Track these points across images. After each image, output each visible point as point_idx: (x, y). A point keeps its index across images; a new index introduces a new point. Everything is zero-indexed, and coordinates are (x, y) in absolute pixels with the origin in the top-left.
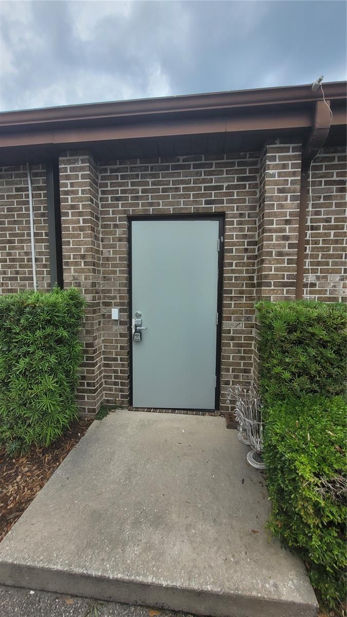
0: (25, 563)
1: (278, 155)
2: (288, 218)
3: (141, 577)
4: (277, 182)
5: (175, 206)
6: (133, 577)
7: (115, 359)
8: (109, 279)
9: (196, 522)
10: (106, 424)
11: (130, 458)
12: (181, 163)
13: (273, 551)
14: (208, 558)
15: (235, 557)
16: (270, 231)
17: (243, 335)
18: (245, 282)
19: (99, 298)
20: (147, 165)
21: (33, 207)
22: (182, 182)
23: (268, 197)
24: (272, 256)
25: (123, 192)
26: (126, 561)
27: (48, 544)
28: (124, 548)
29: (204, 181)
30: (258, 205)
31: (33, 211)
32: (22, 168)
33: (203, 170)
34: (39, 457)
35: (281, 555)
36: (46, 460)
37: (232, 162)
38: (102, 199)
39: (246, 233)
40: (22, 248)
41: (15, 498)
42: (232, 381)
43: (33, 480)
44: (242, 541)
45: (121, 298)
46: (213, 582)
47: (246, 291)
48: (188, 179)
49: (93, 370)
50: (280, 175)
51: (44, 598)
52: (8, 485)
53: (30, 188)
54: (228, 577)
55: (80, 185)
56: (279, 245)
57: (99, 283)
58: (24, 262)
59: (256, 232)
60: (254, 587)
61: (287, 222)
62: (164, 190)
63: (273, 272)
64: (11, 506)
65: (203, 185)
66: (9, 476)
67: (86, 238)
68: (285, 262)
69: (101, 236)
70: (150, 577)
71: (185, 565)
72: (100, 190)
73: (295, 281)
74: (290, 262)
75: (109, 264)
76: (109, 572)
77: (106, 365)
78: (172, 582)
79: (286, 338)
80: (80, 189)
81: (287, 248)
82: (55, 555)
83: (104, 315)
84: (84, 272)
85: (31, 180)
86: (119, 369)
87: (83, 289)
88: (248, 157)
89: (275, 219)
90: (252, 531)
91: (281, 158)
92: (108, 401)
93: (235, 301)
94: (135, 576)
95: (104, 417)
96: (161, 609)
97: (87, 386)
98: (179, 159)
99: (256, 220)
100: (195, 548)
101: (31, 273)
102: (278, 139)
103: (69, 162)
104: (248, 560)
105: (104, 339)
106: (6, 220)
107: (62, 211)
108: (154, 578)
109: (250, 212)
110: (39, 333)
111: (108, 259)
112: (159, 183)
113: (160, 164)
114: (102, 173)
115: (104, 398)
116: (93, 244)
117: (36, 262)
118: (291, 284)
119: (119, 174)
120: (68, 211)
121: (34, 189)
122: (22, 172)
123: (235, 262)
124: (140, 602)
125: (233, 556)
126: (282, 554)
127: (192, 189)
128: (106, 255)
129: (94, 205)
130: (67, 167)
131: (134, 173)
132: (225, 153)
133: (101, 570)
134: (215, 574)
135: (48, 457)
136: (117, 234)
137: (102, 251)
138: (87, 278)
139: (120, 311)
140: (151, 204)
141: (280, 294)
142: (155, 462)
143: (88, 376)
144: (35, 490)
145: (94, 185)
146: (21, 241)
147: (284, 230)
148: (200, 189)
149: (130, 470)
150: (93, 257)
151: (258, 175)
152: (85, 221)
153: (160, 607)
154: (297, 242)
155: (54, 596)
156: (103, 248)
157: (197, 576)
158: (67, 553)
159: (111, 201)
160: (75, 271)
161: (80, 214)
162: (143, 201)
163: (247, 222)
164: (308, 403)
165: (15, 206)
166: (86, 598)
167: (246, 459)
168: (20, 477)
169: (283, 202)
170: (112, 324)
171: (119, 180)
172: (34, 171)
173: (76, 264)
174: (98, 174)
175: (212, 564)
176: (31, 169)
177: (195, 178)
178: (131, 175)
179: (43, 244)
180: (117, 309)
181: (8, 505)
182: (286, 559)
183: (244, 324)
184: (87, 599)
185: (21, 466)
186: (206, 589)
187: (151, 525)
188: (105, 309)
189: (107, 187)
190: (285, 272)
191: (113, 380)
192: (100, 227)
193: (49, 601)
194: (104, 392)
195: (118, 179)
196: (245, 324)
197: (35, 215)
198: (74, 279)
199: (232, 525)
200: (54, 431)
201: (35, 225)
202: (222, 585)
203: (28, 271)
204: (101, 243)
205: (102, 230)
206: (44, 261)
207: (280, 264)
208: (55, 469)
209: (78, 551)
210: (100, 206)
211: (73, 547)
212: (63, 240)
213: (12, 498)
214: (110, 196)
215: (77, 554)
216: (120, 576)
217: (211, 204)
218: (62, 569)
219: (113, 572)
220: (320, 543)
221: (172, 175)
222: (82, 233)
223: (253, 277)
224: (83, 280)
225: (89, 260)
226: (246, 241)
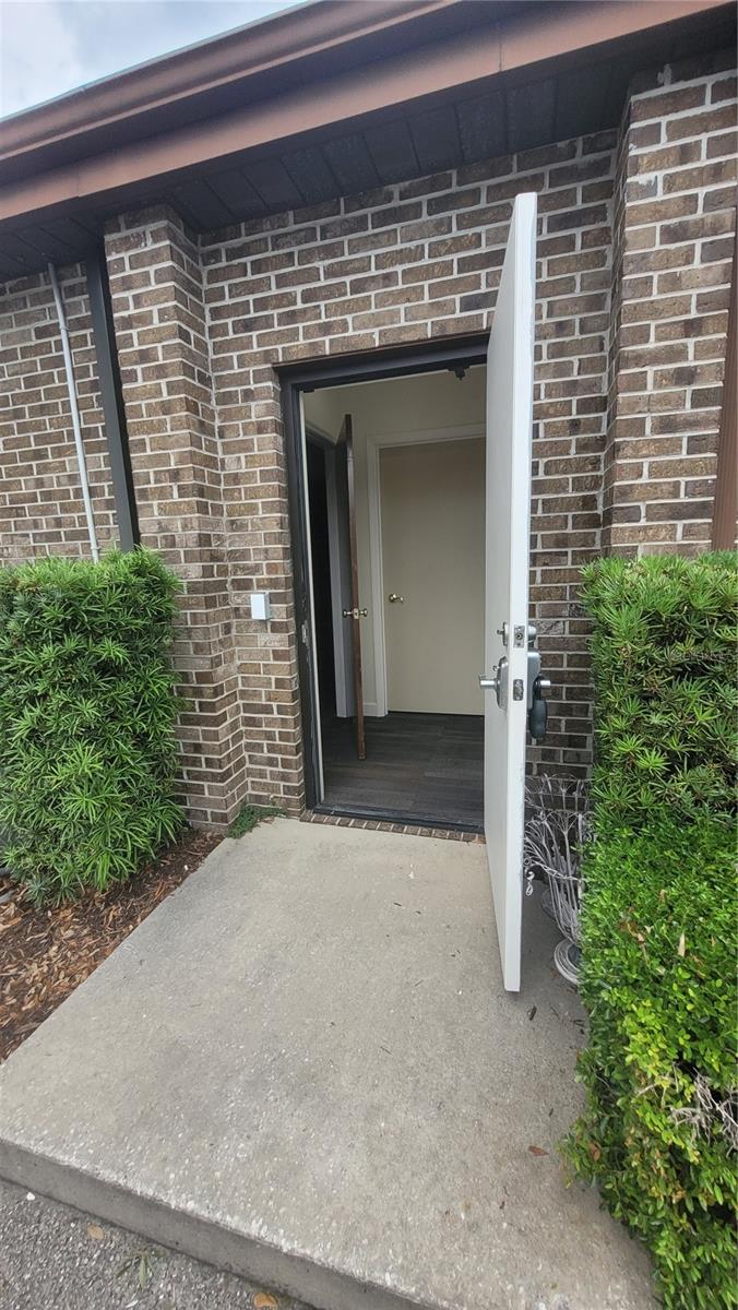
0: (11, 1139)
1: (664, 120)
2: (694, 314)
3: (236, 1218)
4: (663, 208)
5: (384, 324)
6: (218, 1216)
7: (267, 709)
8: (243, 527)
9: (394, 1103)
10: (247, 847)
11: (279, 928)
12: (396, 203)
13: (575, 1211)
14: (404, 1202)
15: (472, 1209)
16: (639, 359)
17: (565, 653)
18: (570, 514)
19: (223, 571)
20: (309, 224)
21: (73, 369)
22: (402, 256)
23: (632, 260)
24: (643, 434)
25: (261, 304)
26: (213, 1173)
27: (65, 1104)
28: (216, 1140)
29: (458, 244)
30: (609, 291)
31: (74, 379)
32: (42, 279)
33: (453, 214)
34: (98, 909)
35: (595, 1227)
36: (111, 918)
37: (534, 176)
38: (213, 331)
39: (575, 377)
40: (62, 467)
41: (38, 991)
42: (538, 765)
43: (80, 957)
44: (497, 1170)
45: (271, 568)
46: (402, 1267)
47: (572, 539)
48: (417, 246)
49: (216, 733)
50: (671, 184)
51: (51, 1215)
52: (30, 963)
53: (62, 325)
54: (442, 1263)
55: (155, 297)
56: (664, 400)
57: (219, 537)
58: (69, 498)
59: (604, 370)
60: (504, 1301)
61: (691, 328)
62: (357, 287)
63: (645, 480)
64: (29, 1006)
65: (455, 257)
66: (36, 944)
67: (177, 429)
68: (681, 447)
69: (217, 423)
70: (257, 1222)
71: (343, 1208)
72: (207, 307)
73: (712, 498)
74: (696, 445)
75: (240, 489)
76: (170, 1192)
77: (249, 722)
78: (303, 1247)
79: (652, 660)
80: (155, 309)
81: (688, 404)
82: (72, 1131)
83: (237, 609)
84: (180, 512)
85: (63, 306)
86: (277, 730)
87: (182, 550)
88: (579, 151)
89: (653, 324)
90: (532, 1149)
91: (676, 130)
92: (258, 799)
93: (545, 564)
94: (223, 1214)
95: (244, 831)
96: (282, 1295)
97: (207, 767)
98: (392, 193)
99: (602, 338)
100: (376, 1169)
101: (83, 521)
102: (667, 67)
103: (127, 244)
104: (505, 1225)
105: (242, 664)
106: (26, 406)
107: (122, 369)
108: (265, 1227)
109: (586, 315)
110: (49, 652)
111: (235, 478)
112: (342, 270)
113: (343, 216)
114: (210, 264)
115: (250, 791)
116: (195, 442)
117: (91, 496)
118: (699, 510)
119: (248, 260)
120: (135, 367)
121: (71, 326)
122: (43, 288)
123: (545, 460)
124: (237, 1269)
125: (468, 1207)
126: (600, 1224)
127: (427, 272)
128: (232, 469)
129: (192, 347)
130: (123, 258)
131: (281, 252)
132: (513, 154)
133: (155, 1183)
134: (412, 1245)
135: (115, 911)
136: (253, 415)
137: (223, 461)
138: (186, 526)
139: (272, 599)
140: (326, 329)
141: (664, 539)
142: (332, 943)
143: (208, 745)
144: (77, 977)
145: (190, 296)
146: (59, 452)
147: (680, 353)
148: (447, 268)
149: (274, 957)
150: (198, 475)
151: (609, 203)
152: (172, 388)
153: (281, 1291)
154: (721, 384)
155: (70, 1214)
156: (224, 453)
157: (365, 1242)
158: (96, 1130)
159: (235, 332)
160: (162, 510)
161: (161, 371)
162: (309, 323)
163: (578, 347)
164: (706, 840)
165: (40, 372)
166: (130, 1232)
167: (553, 958)
168: (55, 948)
169: (678, 270)
170: (256, 631)
171: (250, 277)
172: (66, 283)
173: (163, 493)
174: (200, 267)
175: (410, 1219)
176: (59, 279)
177: (433, 239)
178: (274, 257)
179: (102, 455)
180: (262, 596)
181: (23, 1004)
182: (607, 1244)
183: (567, 624)
184: (133, 1236)
185: (60, 925)
186: (380, 1282)
187: (287, 1095)
188: (239, 595)
189: (223, 298)
190: (681, 475)
191: (266, 754)
192: (214, 402)
193: (57, 1224)
194: (250, 779)
195: (245, 275)
196: (571, 623)
197: (80, 389)
198: (162, 529)
199: (481, 1124)
200: (112, 861)
201: (81, 413)
202: (422, 1280)
203: (78, 518)
204: (219, 442)
205: (219, 408)
206: (107, 494)
207: (667, 454)
208: (123, 936)
209: (120, 1129)
210: (210, 348)
211: (111, 1119)
212: (130, 439)
213: (33, 991)
214: (230, 321)
215: (117, 1138)
216: (191, 1206)
217: (478, 308)
218: (78, 1166)
219: (178, 1194)
220: (681, 1257)
221: (373, 242)
222: (168, 418)
223: (593, 499)
224: (180, 529)
225: (189, 481)
226: (574, 399)
